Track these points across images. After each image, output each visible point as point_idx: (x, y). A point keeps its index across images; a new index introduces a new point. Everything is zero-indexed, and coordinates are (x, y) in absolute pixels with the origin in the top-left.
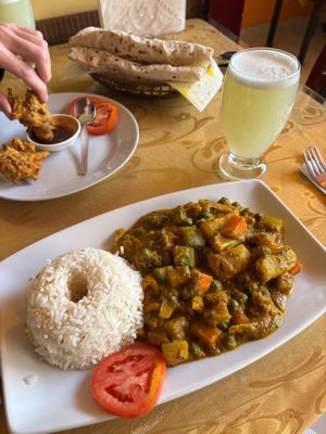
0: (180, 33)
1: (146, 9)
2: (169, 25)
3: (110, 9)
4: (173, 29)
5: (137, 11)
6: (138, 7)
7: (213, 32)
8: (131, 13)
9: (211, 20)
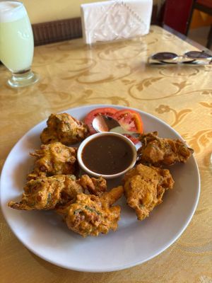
0: (145, 36)
1: (120, 16)
2: (137, 30)
3: (91, 16)
4: (140, 33)
5: (113, 18)
6: (113, 15)
7: (169, 36)
8: (108, 19)
9: (165, 26)
